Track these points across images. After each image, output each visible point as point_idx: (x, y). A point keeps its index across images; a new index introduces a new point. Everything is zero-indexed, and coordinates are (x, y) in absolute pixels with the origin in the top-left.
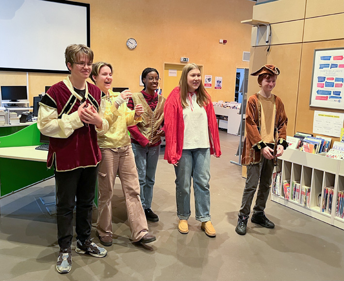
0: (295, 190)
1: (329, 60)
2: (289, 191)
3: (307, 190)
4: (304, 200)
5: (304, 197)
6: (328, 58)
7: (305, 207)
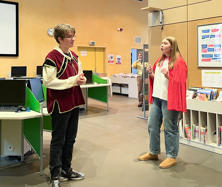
0: (195, 132)
1: (209, 32)
2: (190, 133)
3: (205, 130)
4: (203, 138)
5: (202, 136)
6: (208, 31)
7: (204, 144)
